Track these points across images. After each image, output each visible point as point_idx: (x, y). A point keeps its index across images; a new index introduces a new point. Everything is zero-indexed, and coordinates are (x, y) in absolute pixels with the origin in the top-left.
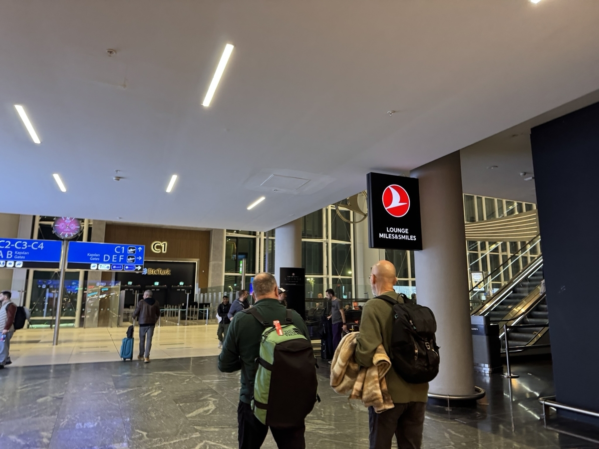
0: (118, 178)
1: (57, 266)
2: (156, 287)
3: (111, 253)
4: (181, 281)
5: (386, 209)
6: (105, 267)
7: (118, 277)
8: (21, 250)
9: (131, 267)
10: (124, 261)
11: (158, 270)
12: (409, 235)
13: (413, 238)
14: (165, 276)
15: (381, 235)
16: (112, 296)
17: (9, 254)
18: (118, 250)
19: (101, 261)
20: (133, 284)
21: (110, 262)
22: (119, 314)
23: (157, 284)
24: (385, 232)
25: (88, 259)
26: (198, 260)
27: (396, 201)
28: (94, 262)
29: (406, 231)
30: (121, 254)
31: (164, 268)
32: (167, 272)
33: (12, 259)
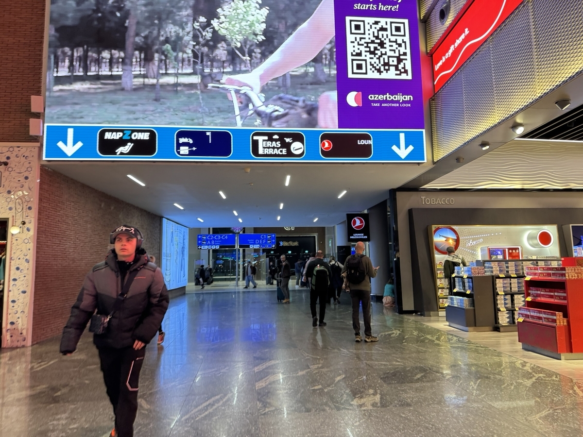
0: (260, 219)
1: (234, 247)
2: (289, 255)
3: (259, 239)
4: (306, 250)
5: (353, 227)
6: (257, 247)
7: (264, 251)
8: (217, 240)
9: (270, 246)
10: (266, 243)
11: (290, 242)
12: (364, 236)
13: (366, 237)
14: (295, 246)
15: (351, 237)
16: (261, 261)
17: (213, 242)
18: (263, 237)
19: (254, 244)
20: (274, 253)
21: (259, 244)
22: (266, 272)
23: (290, 252)
24: (353, 236)
25: (248, 242)
26: (317, 234)
27: (358, 223)
28: (252, 244)
29: (363, 235)
30: (264, 239)
31: (294, 241)
32: (296, 244)
33: (214, 245)
